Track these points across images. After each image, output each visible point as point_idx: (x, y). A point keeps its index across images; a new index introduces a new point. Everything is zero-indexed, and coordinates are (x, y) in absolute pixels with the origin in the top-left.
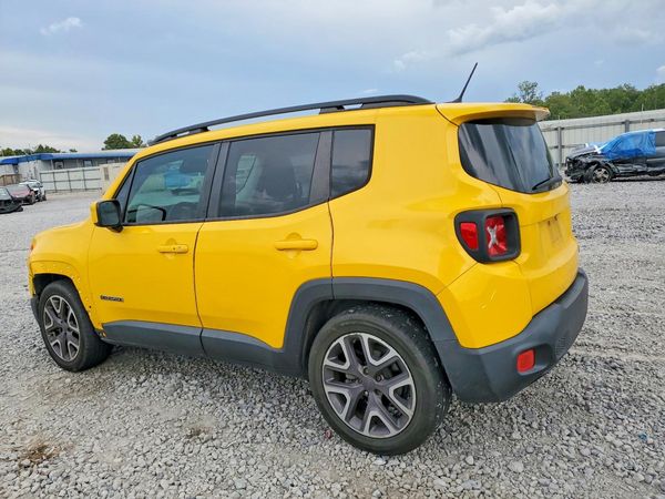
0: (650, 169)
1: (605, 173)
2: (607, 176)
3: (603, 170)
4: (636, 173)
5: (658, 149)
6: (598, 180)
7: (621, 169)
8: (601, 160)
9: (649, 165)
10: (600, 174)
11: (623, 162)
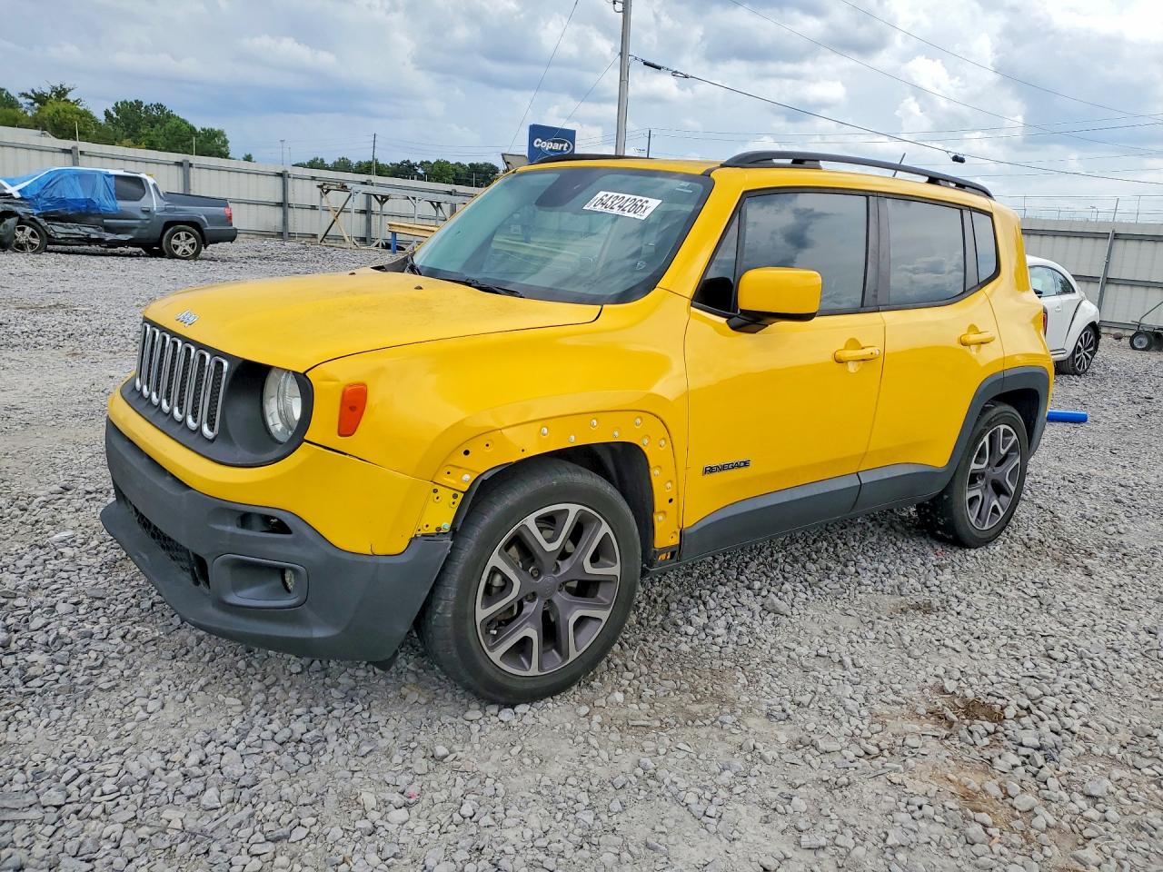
0: (109, 237)
1: (33, 235)
2: (36, 241)
3: (28, 230)
4: (88, 240)
5: (122, 204)
6: (21, 247)
7: (59, 230)
8: (20, 210)
9: (108, 229)
10: (23, 236)
11: (62, 219)
